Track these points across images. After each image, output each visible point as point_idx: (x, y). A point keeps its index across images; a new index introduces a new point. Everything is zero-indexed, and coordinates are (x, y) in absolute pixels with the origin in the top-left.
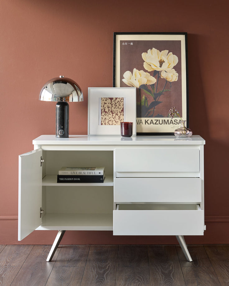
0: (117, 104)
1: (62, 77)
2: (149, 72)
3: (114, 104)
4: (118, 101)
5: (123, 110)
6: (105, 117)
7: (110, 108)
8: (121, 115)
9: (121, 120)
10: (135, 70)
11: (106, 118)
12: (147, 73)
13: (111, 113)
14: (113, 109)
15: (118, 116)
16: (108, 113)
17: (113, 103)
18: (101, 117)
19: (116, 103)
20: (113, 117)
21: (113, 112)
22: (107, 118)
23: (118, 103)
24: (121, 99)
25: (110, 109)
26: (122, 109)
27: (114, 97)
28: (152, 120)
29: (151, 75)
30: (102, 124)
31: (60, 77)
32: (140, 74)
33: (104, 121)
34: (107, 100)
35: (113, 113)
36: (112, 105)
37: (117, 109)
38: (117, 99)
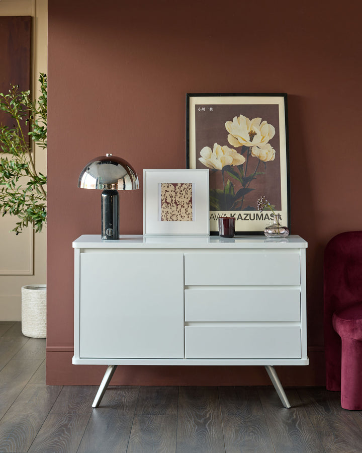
0: (184, 192)
1: (109, 155)
2: (235, 148)
3: (179, 193)
4: (185, 188)
5: (191, 201)
6: (167, 210)
7: (174, 197)
8: (188, 207)
9: (189, 214)
10: (216, 145)
11: (168, 212)
12: (233, 149)
13: (174, 205)
14: (177, 198)
15: (185, 208)
16: (170, 204)
17: (178, 190)
18: (161, 209)
19: (181, 191)
20: (178, 210)
21: (178, 203)
22: (170, 211)
23: (185, 190)
24: (188, 185)
25: (173, 199)
26: (189, 199)
27: (179, 182)
29: (238, 152)
30: (162, 220)
31: (107, 155)
32: (223, 151)
33: (165, 215)
34: (169, 186)
35: (177, 205)
36: (176, 193)
37: (183, 199)
38: (183, 185)
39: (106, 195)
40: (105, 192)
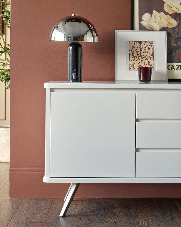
0: (147, 48)
1: (75, 15)
2: (169, 15)
3: (143, 49)
4: (148, 45)
5: (153, 55)
6: (134, 62)
7: (139, 52)
8: (151, 59)
9: (151, 65)
10: (154, 12)
11: (134, 63)
12: (167, 15)
13: (140, 58)
14: (142, 53)
15: (148, 61)
16: (137, 58)
17: (142, 47)
18: (129, 62)
19: (145, 47)
20: (143, 62)
21: (143, 57)
22: (136, 63)
23: (148, 47)
24: (150, 43)
25: (139, 53)
26: (151, 54)
27: (143, 40)
28: (173, 66)
29: (172, 18)
30: (130, 70)
31: (73, 15)
32: (160, 17)
33: (133, 66)
34: (136, 43)
35: (142, 58)
36: (141, 49)
37: (147, 54)
38: (147, 43)
39: (72, 47)
40: (71, 45)
